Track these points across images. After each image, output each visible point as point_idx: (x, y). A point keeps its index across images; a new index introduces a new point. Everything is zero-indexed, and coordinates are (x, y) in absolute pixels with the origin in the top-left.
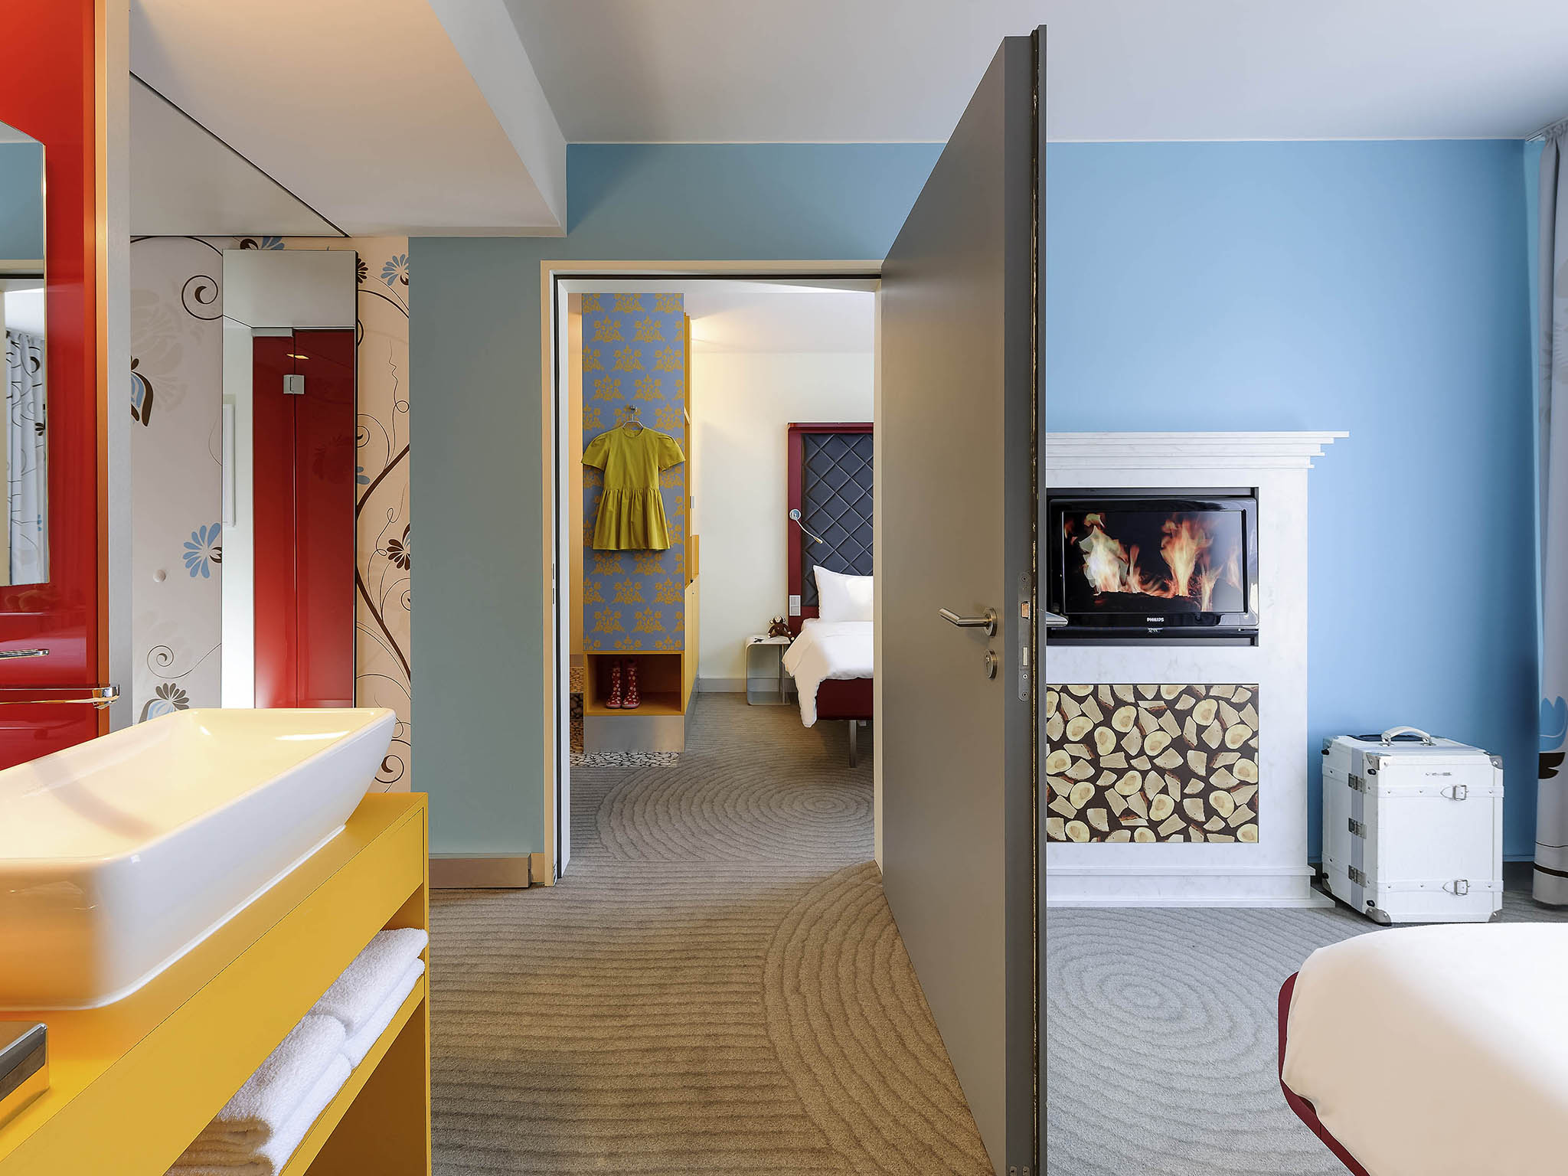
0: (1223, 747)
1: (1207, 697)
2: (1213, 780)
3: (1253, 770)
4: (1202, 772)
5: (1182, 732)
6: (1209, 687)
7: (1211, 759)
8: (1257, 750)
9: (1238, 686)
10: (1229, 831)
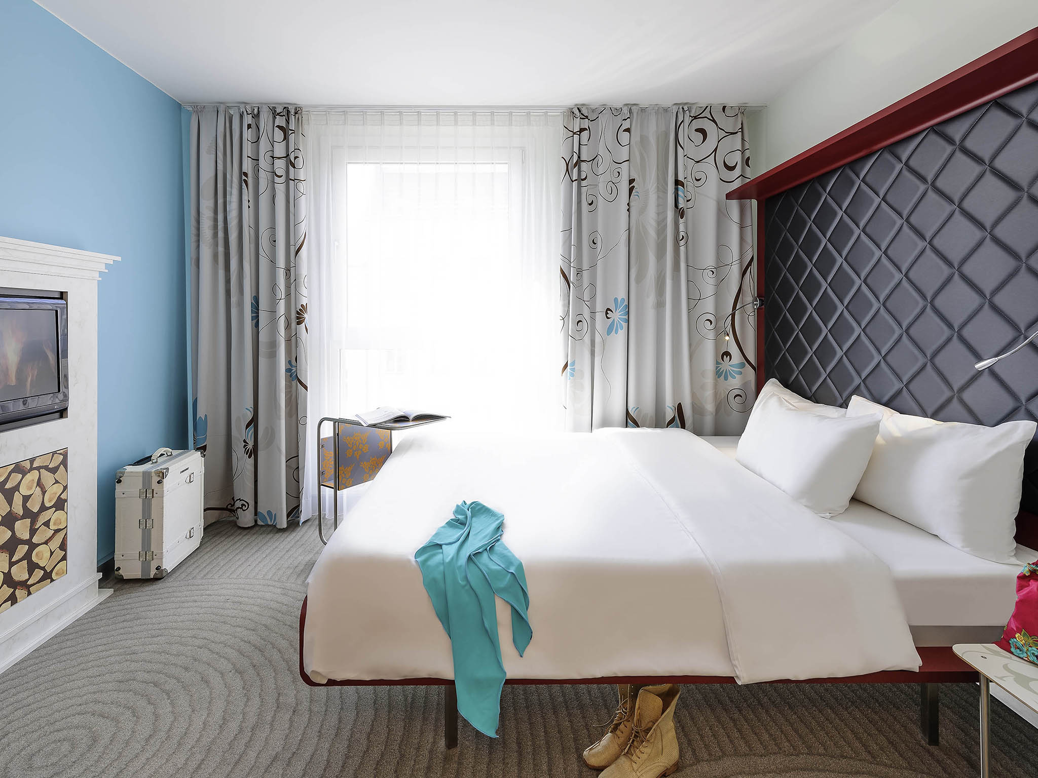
0: (43, 508)
1: (32, 469)
2: (35, 540)
3: (63, 519)
4: (26, 536)
5: (11, 508)
6: (32, 460)
7: (33, 523)
8: (66, 501)
9: (54, 453)
10: (48, 576)
